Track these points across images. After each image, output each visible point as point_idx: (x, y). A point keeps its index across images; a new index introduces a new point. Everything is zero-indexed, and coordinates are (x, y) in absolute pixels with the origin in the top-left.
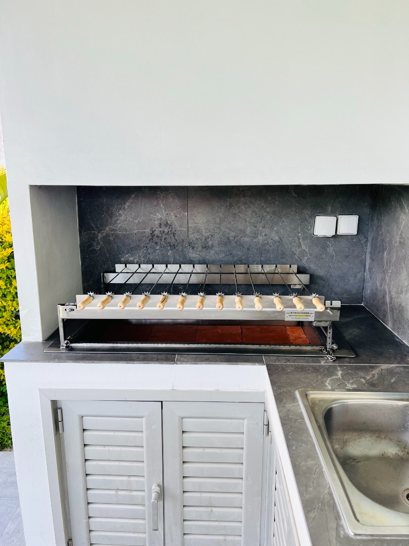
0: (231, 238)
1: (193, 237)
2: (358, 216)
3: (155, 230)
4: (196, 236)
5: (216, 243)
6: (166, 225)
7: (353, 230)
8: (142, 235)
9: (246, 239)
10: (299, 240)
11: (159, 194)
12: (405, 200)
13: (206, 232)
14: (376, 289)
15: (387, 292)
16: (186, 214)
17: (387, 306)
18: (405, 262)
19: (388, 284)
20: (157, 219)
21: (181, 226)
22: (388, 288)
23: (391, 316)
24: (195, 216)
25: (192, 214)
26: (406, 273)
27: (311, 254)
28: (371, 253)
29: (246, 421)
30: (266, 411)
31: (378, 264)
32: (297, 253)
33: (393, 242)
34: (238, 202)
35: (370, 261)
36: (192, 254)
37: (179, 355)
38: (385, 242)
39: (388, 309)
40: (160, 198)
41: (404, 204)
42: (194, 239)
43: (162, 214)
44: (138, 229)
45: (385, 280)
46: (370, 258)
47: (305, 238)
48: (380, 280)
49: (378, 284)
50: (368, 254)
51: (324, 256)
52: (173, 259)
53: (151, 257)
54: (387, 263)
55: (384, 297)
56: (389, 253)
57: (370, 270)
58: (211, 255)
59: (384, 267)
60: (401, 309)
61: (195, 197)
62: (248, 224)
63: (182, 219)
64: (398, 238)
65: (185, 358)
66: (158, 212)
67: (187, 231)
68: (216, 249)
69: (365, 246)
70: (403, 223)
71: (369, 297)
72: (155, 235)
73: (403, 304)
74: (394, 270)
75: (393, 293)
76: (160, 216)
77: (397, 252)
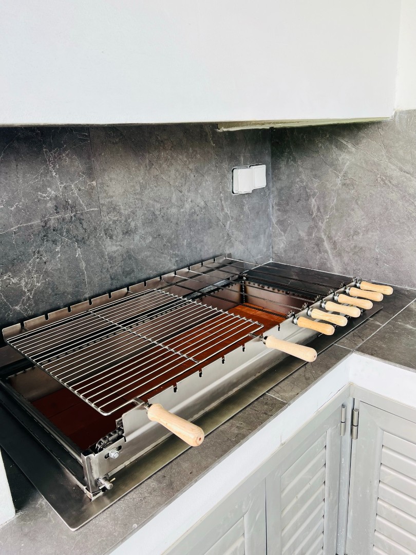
1: (108, 219)
2: (265, 166)
3: (49, 220)
10: (221, 202)
11: (46, 152)
12: (346, 140)
13: (125, 209)
14: (299, 240)
15: (325, 239)
16: (94, 183)
17: (327, 253)
18: (359, 202)
19: (325, 231)
20: (51, 199)
21: (89, 205)
22: (325, 234)
23: (337, 261)
24: (108, 186)
25: (102, 184)
26: (363, 213)
27: (232, 218)
28: (279, 204)
29: (329, 431)
30: (343, 406)
31: (299, 214)
32: (221, 218)
33: (329, 186)
34: (159, 158)
35: (280, 213)
36: (111, 247)
37: (270, 392)
38: (310, 189)
39: (330, 255)
40: (49, 160)
41: (345, 143)
42: (111, 223)
43: (57, 189)
44: (18, 223)
45: (317, 227)
46: (279, 210)
47: (226, 199)
48: (306, 230)
49: (303, 234)
50: (273, 207)
51: (242, 216)
52: (85, 262)
53: (49, 267)
54: (318, 209)
55: (317, 245)
56: (322, 199)
57: (281, 222)
58: (136, 241)
59: (312, 215)
60: (358, 251)
61: (103, 154)
62: (172, 188)
63: (90, 193)
64: (339, 181)
65: (284, 391)
66: (50, 186)
67: (100, 212)
68: (141, 231)
69: (270, 198)
70: (347, 164)
71: (285, 251)
72: (50, 227)
73: (361, 245)
74: (336, 214)
75: (339, 237)
76: (53, 192)
77: (339, 195)
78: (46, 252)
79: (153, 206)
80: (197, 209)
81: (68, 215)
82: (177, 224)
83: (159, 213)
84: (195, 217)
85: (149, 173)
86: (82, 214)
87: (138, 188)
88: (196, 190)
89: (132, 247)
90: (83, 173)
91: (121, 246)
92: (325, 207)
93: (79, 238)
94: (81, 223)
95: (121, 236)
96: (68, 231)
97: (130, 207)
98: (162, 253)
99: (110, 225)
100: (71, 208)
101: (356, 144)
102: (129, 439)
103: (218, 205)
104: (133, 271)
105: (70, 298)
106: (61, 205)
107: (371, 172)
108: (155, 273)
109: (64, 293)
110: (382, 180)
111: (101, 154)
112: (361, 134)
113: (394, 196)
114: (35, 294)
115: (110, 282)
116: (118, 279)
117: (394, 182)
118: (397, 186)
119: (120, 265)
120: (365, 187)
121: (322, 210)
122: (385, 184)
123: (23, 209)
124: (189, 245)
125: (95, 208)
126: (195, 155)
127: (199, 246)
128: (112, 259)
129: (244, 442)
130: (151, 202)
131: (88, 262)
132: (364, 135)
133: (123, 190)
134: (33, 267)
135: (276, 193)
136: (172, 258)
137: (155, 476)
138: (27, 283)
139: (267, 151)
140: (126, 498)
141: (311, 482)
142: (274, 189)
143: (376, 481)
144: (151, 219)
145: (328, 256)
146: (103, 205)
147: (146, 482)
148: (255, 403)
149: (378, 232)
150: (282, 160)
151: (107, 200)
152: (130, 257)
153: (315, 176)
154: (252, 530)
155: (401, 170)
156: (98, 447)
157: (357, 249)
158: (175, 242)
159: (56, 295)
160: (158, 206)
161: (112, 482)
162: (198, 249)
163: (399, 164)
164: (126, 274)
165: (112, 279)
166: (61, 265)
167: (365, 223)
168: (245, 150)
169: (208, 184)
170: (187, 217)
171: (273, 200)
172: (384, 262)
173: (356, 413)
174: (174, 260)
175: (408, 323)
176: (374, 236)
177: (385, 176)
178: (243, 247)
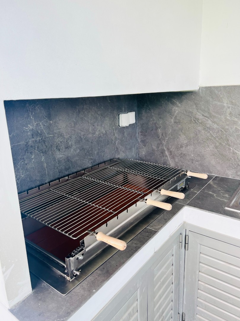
2: (134, 112)
3: (29, 141)
4: (60, 139)
6: (38, 134)
9: (90, 135)
10: (114, 131)
11: (28, 106)
12: (176, 100)
13: (67, 135)
14: (152, 150)
15: (166, 150)
16: (51, 122)
17: (167, 157)
18: (183, 131)
19: (166, 146)
20: (30, 131)
21: (48, 133)
22: (166, 147)
23: (172, 161)
24: (58, 123)
25: (55, 122)
26: (185, 137)
27: (119, 139)
28: (142, 132)
29: (175, 247)
30: (181, 234)
31: (152, 137)
32: (113, 139)
33: (167, 123)
34: (83, 109)
35: (142, 136)
36: (59, 155)
37: (148, 227)
38: (158, 124)
39: (169, 158)
40: (29, 110)
41: (175, 102)
42: (59, 143)
43: (33, 125)
45: (161, 144)
46: (142, 135)
47: (116, 129)
48: (156, 145)
49: (154, 147)
50: (138, 133)
51: (123, 138)
52: (46, 163)
53: (29, 167)
54: (162, 135)
55: (162, 153)
56: (164, 129)
57: (143, 141)
58: (71, 152)
59: (159, 137)
60: (183, 155)
61: (56, 107)
62: (90, 124)
63: (49, 127)
64: (172, 121)
65: (155, 226)
66: (30, 124)
67: (54, 137)
68: (74, 147)
69: (137, 129)
70: (177, 112)
71: (145, 156)
72: (29, 145)
73: (184, 153)
74: (172, 137)
75: (173, 149)
76: (31, 127)
77: (173, 127)
78: (27, 158)
79: (80, 133)
80: (102, 134)
81: (38, 139)
82: (92, 142)
83: (83, 137)
84: (101, 139)
85: (78, 117)
86: (45, 138)
87: (73, 124)
88: (101, 125)
89: (69, 155)
90: (46, 117)
91: (64, 155)
92: (166, 133)
93: (44, 151)
94: (44, 143)
95: (64, 149)
96: (38, 147)
97: (69, 134)
98: (85, 158)
99: (59, 144)
100: (40, 135)
101: (181, 102)
102: (87, 250)
103: (112, 132)
104: (70, 168)
105: (38, 183)
106: (35, 134)
107: (189, 116)
108: (81, 169)
109: (35, 180)
110: (194, 120)
111: (54, 107)
112: (183, 97)
113: (200, 128)
114: (21, 181)
115: (58, 174)
116: (62, 173)
117: (200, 121)
118: (201, 123)
119: (63, 165)
120: (185, 124)
121: (164, 135)
122: (195, 122)
123: (16, 136)
124: (98, 154)
125: (51, 135)
126: (101, 107)
127: (102, 154)
128: (59, 162)
129: (139, 251)
130: (79, 131)
131: (47, 163)
132: (184, 98)
133: (66, 125)
134: (20, 167)
135: (140, 126)
136: (90, 160)
137: (99, 268)
138: (17, 175)
139: (135, 105)
140: (87, 279)
141: (167, 274)
142: (139, 124)
143: (198, 271)
144: (79, 140)
145: (168, 159)
146: (55, 133)
147: (95, 271)
148: (142, 232)
149: (193, 146)
150: (143, 110)
151: (58, 131)
152: (68, 160)
153: (160, 118)
154: (141, 297)
155: (203, 115)
156: (73, 254)
157: (182, 155)
158: (91, 152)
159: (31, 181)
161: (80, 272)
162: (102, 156)
163: (202, 113)
164: (67, 169)
165: (59, 172)
166: (34, 165)
167: (186, 142)
168: (125, 104)
169: (107, 122)
170: (97, 139)
171: (138, 130)
172: (196, 161)
173: (187, 237)
174: (90, 162)
175: (210, 191)
176: (191, 148)
177: (196, 118)
178: (124, 154)
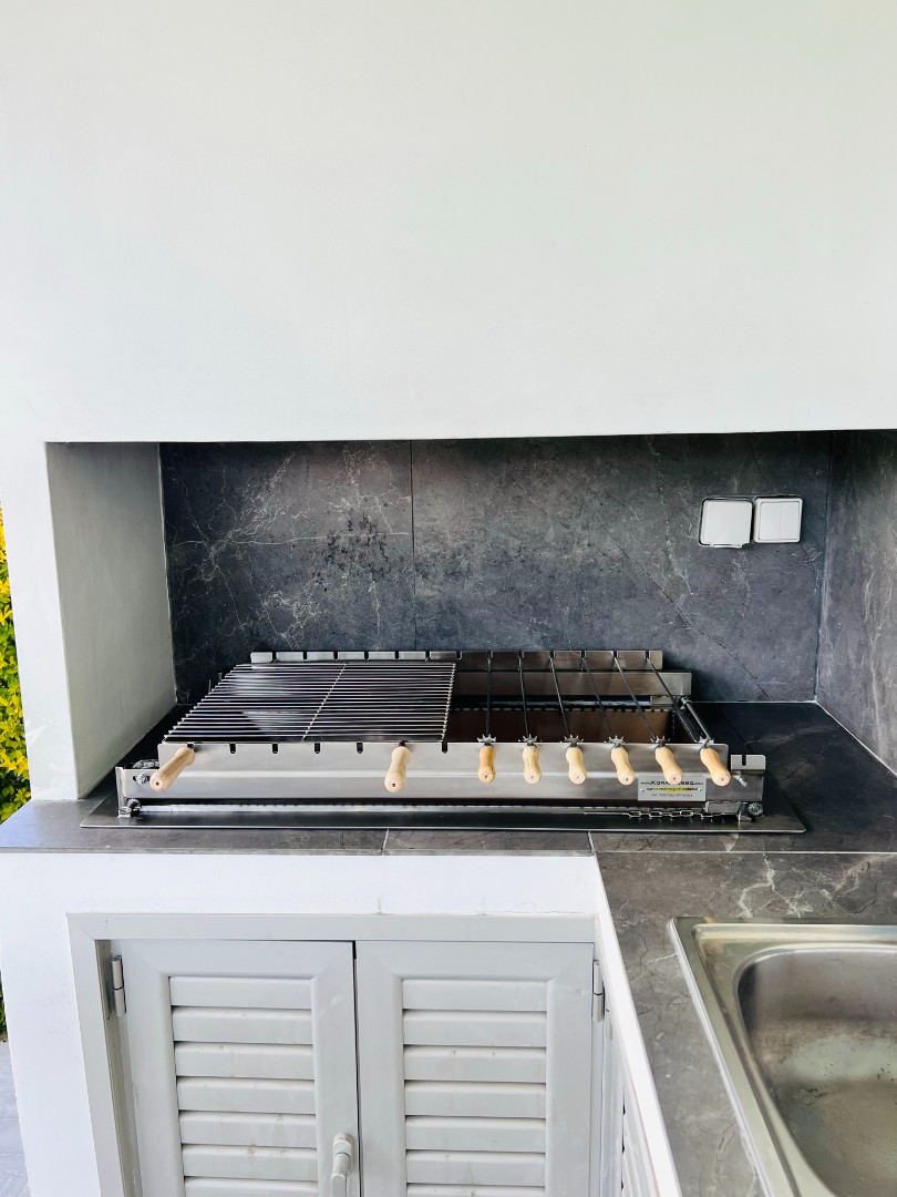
0: (513, 553)
1: (425, 550)
2: (801, 501)
3: (339, 537)
4: (432, 548)
5: (477, 564)
6: (364, 524)
7: (793, 535)
8: (308, 549)
9: (547, 554)
10: (667, 555)
11: (346, 455)
13: (454, 541)
14: (847, 667)
15: (874, 675)
16: (408, 498)
17: (874, 707)
19: (875, 658)
20: (344, 513)
21: (396, 527)
22: (874, 666)
23: (883, 731)
24: (430, 505)
25: (420, 500)
27: (695, 588)
30: (596, 961)
31: (850, 611)
32: (663, 584)
33: (886, 560)
34: (527, 470)
36: (424, 590)
37: (393, 831)
38: (865, 561)
40: (349, 463)
42: (428, 556)
43: (354, 501)
44: (299, 535)
45: (867, 646)
47: (680, 552)
48: (856, 649)
49: (852, 656)
52: (381, 601)
53: (330, 596)
54: (871, 608)
55: (864, 686)
56: (876, 586)
57: (831, 622)
58: (466, 590)
59: (863, 617)
61: (428, 461)
62: (549, 520)
63: (400, 511)
65: (408, 839)
66: (345, 496)
67: (412, 538)
68: (478, 577)
71: (831, 686)
72: (338, 547)
74: (890, 626)
75: (888, 678)
76: (348, 504)
77: (895, 583)
80: (601, 559)
81: (364, 536)
83: (516, 554)
86: (384, 537)
88: (604, 527)
90: (394, 484)
91: (440, 591)
92: (879, 605)
93: (376, 568)
94: (381, 549)
95: (441, 577)
96: (361, 556)
97: (462, 538)
98: (515, 618)
99: (425, 559)
100: (371, 526)
103: (657, 560)
104: (457, 633)
106: (357, 522)
114: (307, 624)
115: (414, 639)
116: (428, 638)
119: (434, 617)
121: (874, 611)
123: (308, 520)
124: (575, 618)
125: (406, 531)
126: (608, 471)
128: (421, 606)
130: (503, 536)
134: (310, 591)
136: (536, 630)
138: (299, 609)
144: (499, 562)
145: (875, 716)
146: (419, 529)
148: (357, 831)
151: (427, 524)
153: (872, 535)
160: (517, 543)
162: (597, 629)
166: (346, 597)
168: (747, 465)
169: (635, 521)
170: (577, 569)
178: (723, 651)
